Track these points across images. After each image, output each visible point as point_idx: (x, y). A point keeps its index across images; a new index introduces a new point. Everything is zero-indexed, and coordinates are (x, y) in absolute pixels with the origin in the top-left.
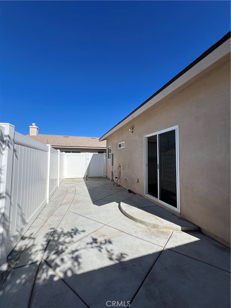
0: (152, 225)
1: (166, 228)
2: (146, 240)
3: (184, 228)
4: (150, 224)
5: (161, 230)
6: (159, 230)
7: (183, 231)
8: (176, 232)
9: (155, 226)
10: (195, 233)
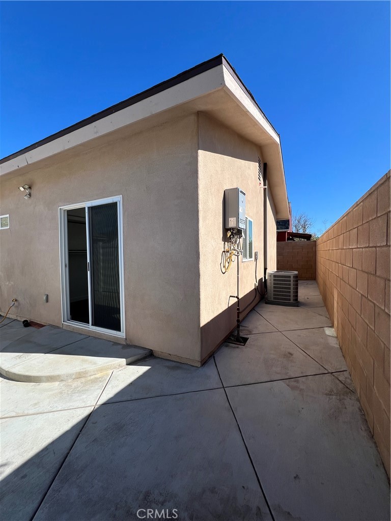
0: (74, 377)
1: (101, 370)
2: (60, 408)
3: (131, 360)
4: (69, 376)
5: (92, 377)
6: (89, 378)
7: (128, 364)
8: (118, 370)
9: (79, 376)
10: (145, 361)
